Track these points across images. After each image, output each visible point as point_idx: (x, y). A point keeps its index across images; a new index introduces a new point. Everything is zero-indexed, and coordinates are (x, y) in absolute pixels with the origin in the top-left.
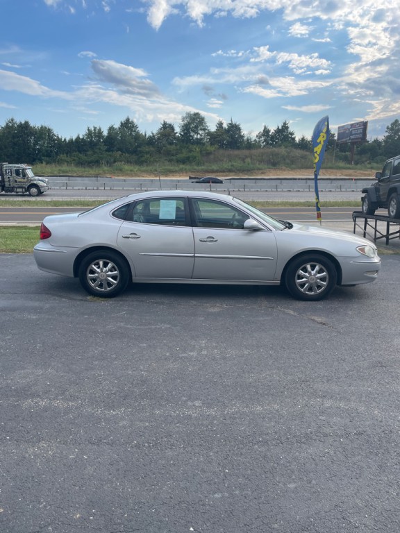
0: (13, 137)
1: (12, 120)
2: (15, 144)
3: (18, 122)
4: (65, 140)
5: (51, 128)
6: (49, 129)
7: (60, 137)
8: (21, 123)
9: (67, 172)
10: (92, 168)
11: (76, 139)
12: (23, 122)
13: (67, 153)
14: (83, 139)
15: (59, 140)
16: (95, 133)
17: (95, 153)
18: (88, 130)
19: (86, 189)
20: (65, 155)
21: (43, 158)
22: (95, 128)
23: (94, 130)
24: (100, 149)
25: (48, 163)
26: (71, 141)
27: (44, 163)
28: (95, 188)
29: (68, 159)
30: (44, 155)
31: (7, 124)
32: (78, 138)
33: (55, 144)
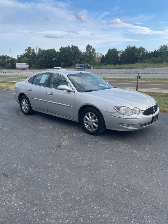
0: (128, 53)
1: (129, 46)
2: (128, 56)
3: (131, 47)
4: (150, 52)
5: (144, 48)
6: (143, 48)
7: (147, 51)
8: (132, 47)
9: (147, 66)
10: (159, 64)
11: (154, 52)
12: (133, 47)
13: (149, 58)
14: (158, 51)
15: (147, 52)
16: (164, 48)
17: (162, 57)
18: (161, 47)
19: (144, 73)
20: (148, 59)
21: (139, 61)
22: (164, 45)
23: (164, 46)
24: (164, 55)
25: (140, 63)
26: (152, 52)
27: (139, 63)
28: (148, 73)
29: (149, 60)
30: (139, 60)
31: (127, 48)
32: (156, 51)
33: (145, 54)
